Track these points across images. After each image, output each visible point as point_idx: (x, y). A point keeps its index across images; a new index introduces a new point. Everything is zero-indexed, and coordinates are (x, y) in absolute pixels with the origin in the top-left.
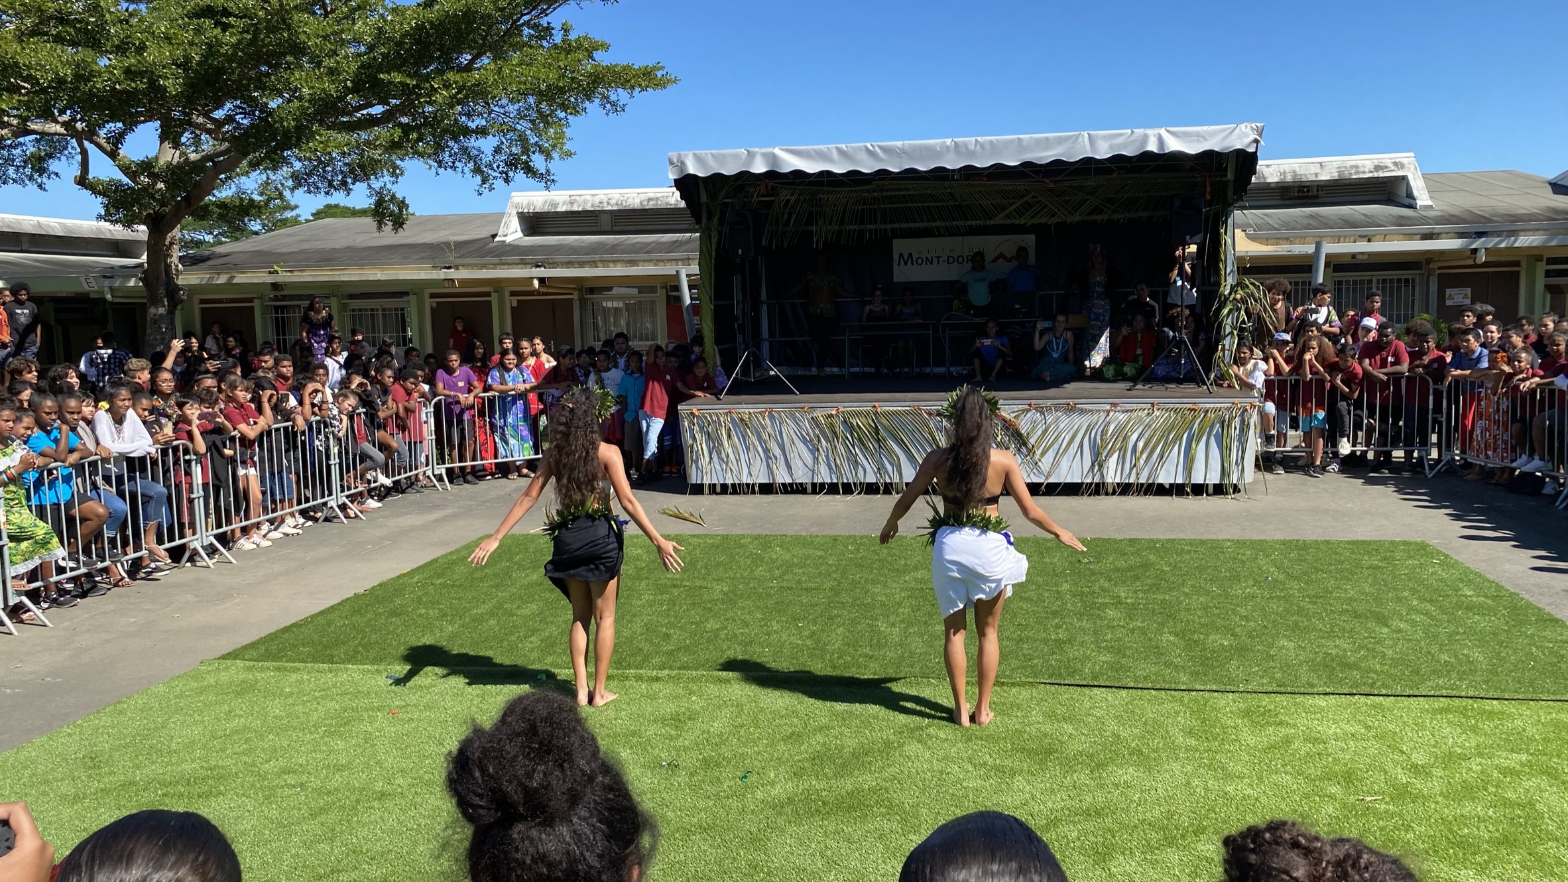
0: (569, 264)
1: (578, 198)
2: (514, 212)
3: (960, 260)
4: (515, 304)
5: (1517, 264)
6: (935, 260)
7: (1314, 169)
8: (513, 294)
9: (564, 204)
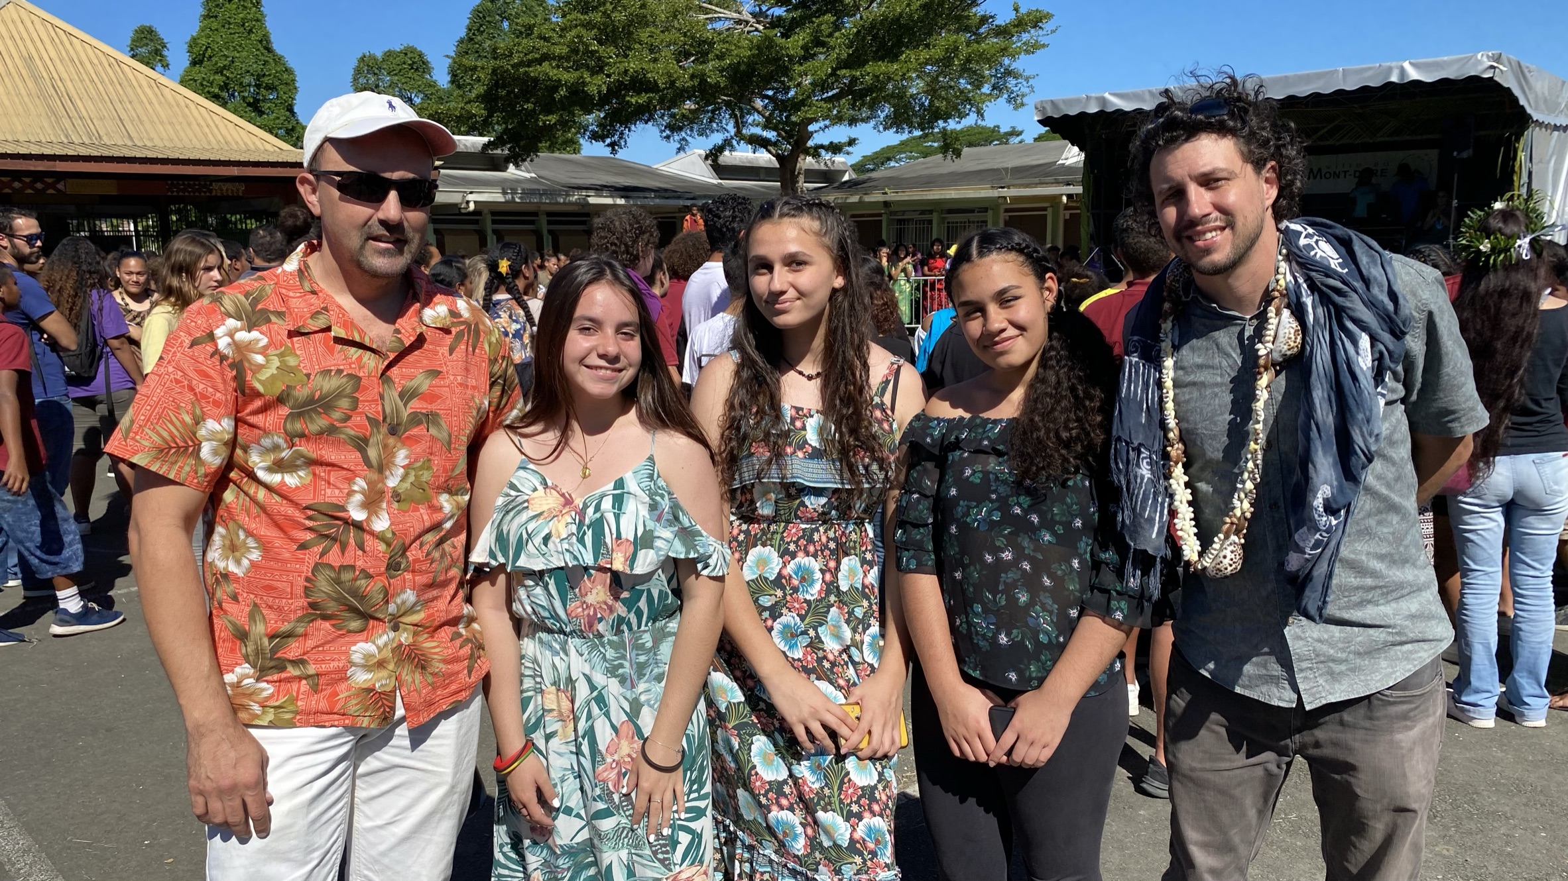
4: (1068, 217)
6: (1342, 175)
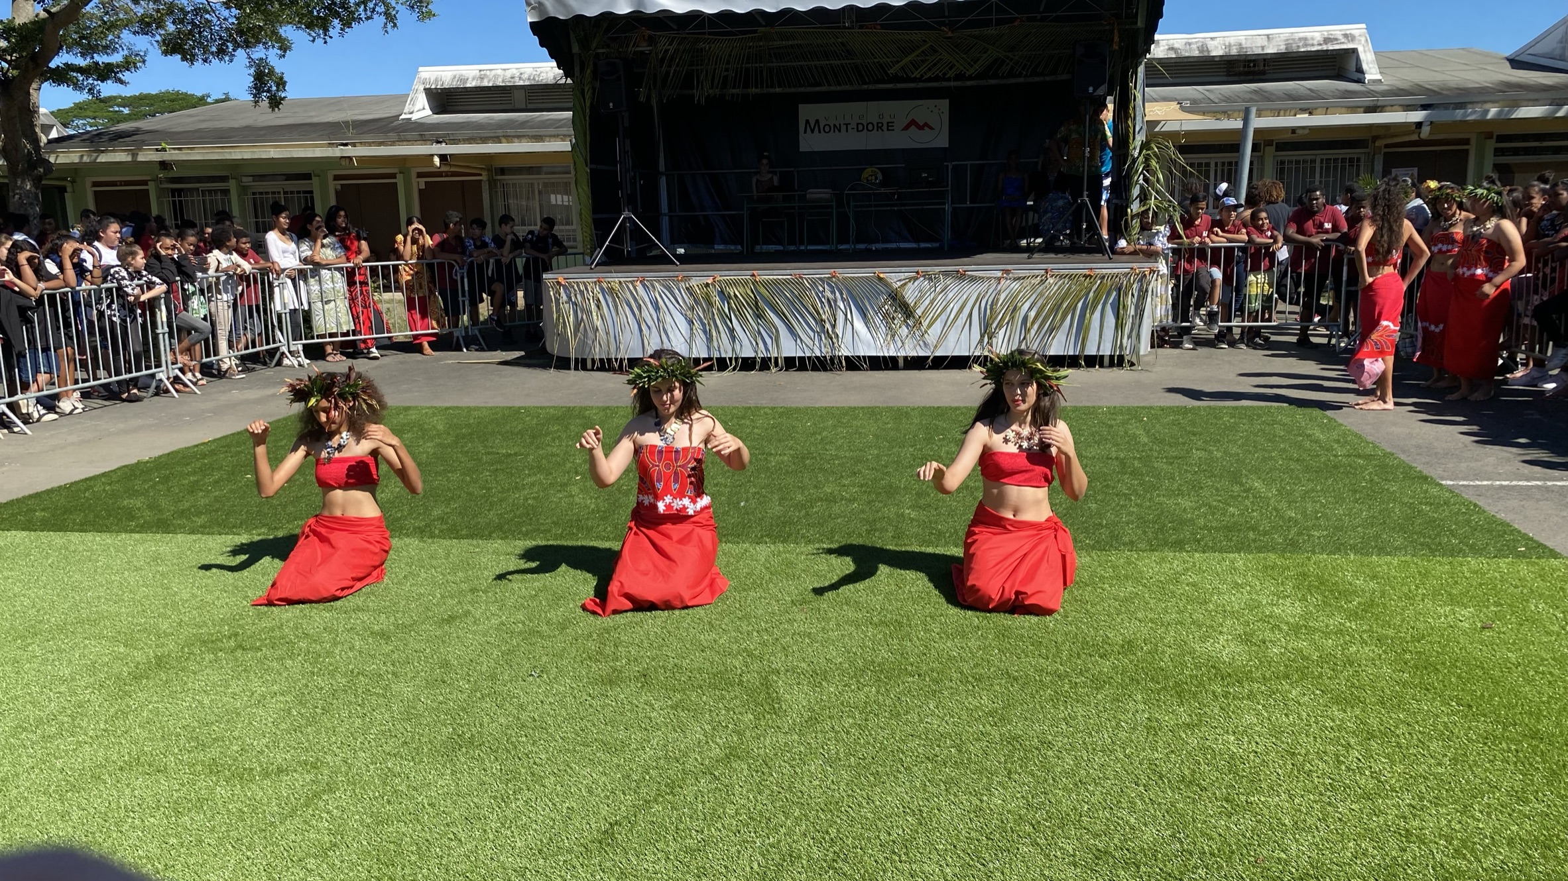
0: (471, 140)
1: (488, 73)
2: (422, 88)
3: (870, 127)
4: (423, 186)
5: (1466, 142)
7: (1261, 42)
8: (420, 175)
9: (473, 79)
